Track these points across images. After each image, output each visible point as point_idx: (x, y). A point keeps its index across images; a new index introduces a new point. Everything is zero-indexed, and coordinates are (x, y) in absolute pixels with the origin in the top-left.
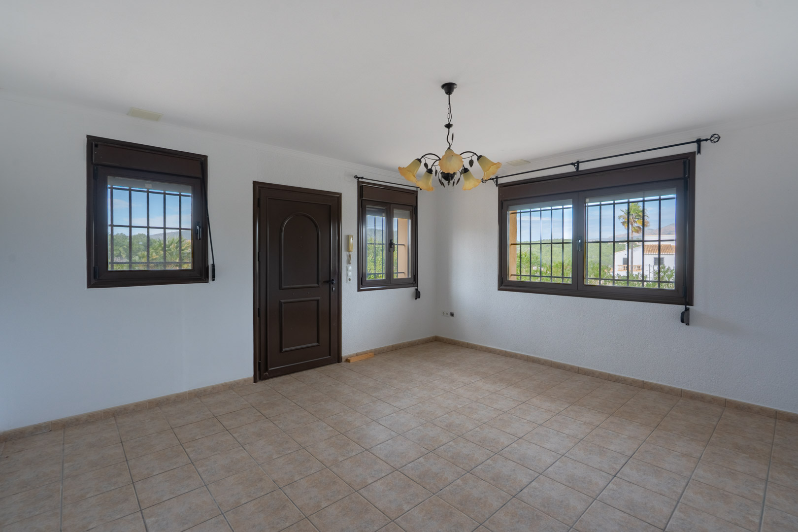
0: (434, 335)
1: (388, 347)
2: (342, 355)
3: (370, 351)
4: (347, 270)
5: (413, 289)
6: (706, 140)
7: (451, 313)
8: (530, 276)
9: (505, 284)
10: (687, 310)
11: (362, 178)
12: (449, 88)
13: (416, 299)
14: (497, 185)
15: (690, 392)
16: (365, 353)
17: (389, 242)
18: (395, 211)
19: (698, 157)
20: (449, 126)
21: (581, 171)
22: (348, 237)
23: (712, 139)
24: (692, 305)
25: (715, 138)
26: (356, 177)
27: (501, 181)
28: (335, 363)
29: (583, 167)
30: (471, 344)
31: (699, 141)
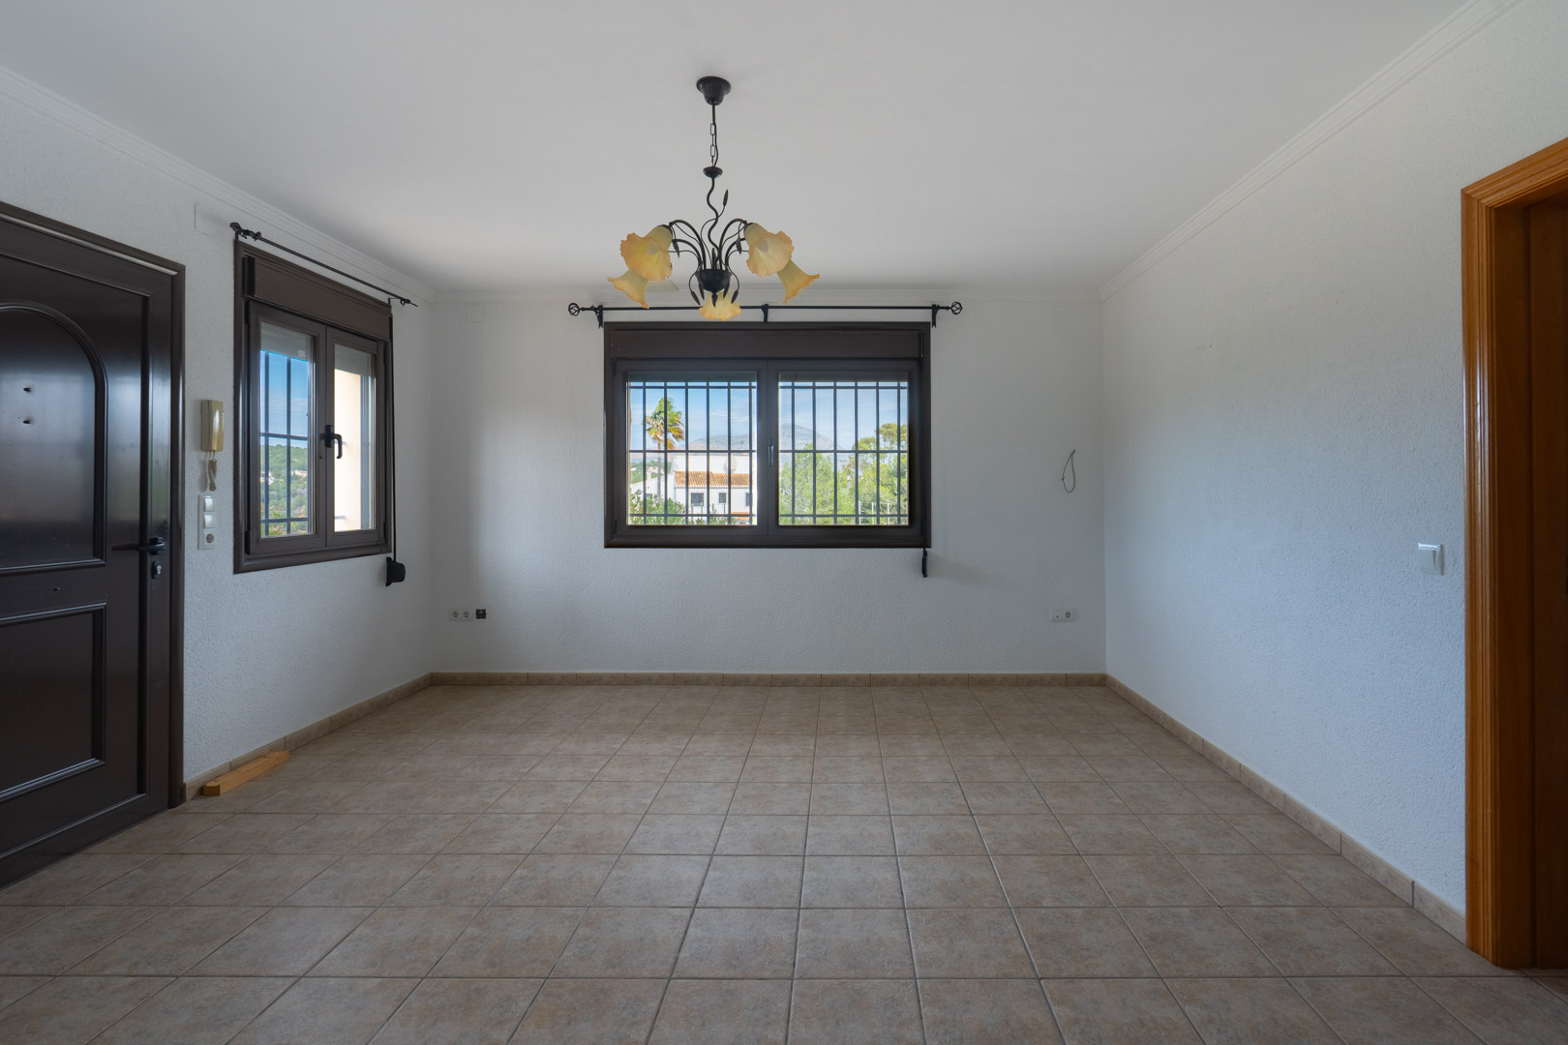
0: (427, 672)
1: (320, 726)
2: (185, 780)
3: (273, 748)
4: (201, 508)
5: (379, 560)
6: (947, 308)
7: (478, 611)
8: (666, 515)
9: (619, 533)
10: (925, 553)
11: (257, 236)
12: (714, 88)
13: (388, 584)
14: (600, 325)
15: (929, 675)
16: (257, 756)
17: (323, 431)
18: (340, 351)
19: (933, 329)
20: (713, 172)
21: (771, 323)
22: (206, 409)
23: (954, 308)
24: (930, 547)
25: (956, 308)
26: (235, 226)
27: (609, 317)
28: (161, 810)
29: (775, 316)
30: (536, 674)
31: (935, 308)
